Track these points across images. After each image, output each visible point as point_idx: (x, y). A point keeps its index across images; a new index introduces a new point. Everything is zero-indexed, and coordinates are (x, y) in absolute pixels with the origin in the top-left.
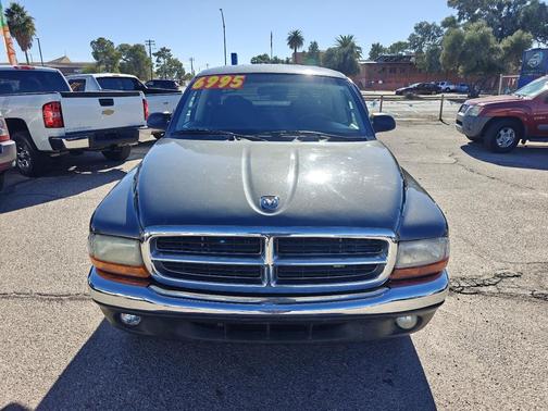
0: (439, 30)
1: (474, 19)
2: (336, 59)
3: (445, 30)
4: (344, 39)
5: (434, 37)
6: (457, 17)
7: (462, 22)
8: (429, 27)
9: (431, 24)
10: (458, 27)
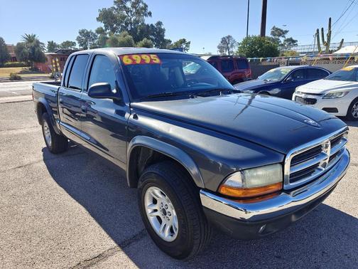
0: (95, 36)
1: (114, 30)
2: (26, 51)
3: (99, 35)
4: (29, 37)
5: (93, 40)
6: (104, 28)
7: (108, 31)
8: (87, 33)
9: (89, 31)
10: (106, 34)
